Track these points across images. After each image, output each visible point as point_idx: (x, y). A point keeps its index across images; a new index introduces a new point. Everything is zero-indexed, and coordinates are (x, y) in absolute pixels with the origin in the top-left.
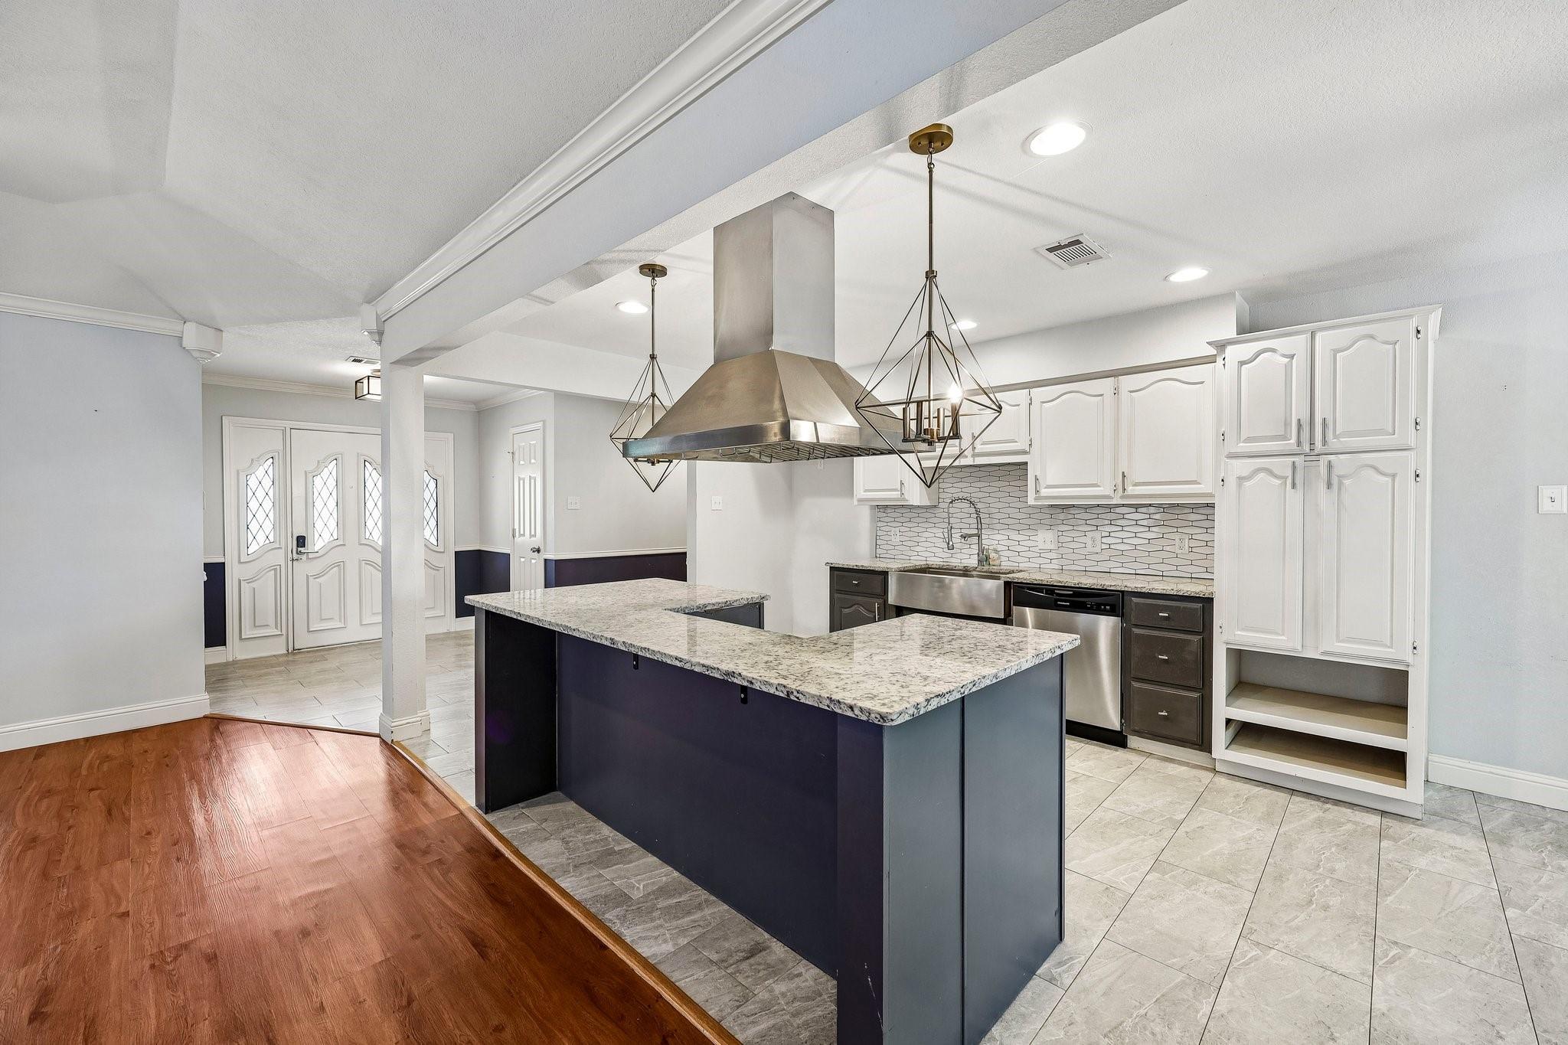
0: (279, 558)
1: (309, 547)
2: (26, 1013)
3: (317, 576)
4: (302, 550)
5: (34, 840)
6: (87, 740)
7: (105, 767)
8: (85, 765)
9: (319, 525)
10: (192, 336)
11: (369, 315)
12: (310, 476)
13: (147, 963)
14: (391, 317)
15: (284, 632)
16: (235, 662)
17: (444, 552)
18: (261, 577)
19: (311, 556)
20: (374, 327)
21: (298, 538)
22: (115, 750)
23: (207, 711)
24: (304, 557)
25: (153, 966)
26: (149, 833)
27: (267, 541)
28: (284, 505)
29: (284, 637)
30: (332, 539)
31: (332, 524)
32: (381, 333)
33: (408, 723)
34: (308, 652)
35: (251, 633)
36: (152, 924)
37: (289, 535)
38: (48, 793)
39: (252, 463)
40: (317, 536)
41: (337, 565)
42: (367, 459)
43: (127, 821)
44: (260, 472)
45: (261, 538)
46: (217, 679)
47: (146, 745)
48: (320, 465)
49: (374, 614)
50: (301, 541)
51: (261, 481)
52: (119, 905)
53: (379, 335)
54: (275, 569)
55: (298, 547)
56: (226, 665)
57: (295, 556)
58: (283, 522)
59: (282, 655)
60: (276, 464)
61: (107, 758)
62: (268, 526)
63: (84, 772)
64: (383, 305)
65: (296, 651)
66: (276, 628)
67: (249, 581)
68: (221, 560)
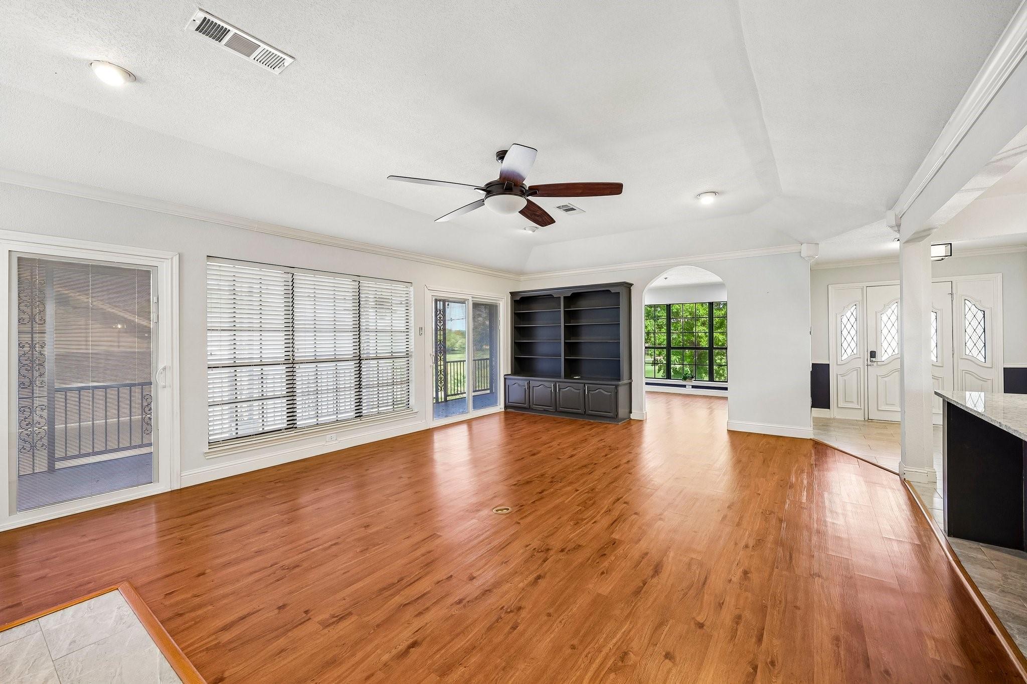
0: (860, 364)
1: (879, 358)
2: (727, 505)
3: (884, 377)
4: (874, 359)
5: (740, 461)
6: (764, 435)
7: (767, 446)
8: (761, 443)
9: (885, 345)
10: (805, 250)
11: (891, 218)
12: (879, 315)
13: (761, 511)
14: (903, 215)
15: (862, 407)
16: (834, 419)
17: (991, 368)
18: (849, 374)
19: (879, 363)
20: (894, 223)
21: (871, 352)
22: (772, 441)
23: (812, 437)
24: (875, 364)
25: (762, 512)
26: (774, 473)
27: (853, 353)
28: (863, 333)
29: (863, 411)
30: (894, 353)
31: (894, 344)
32: (899, 226)
33: (916, 472)
34: (877, 422)
35: (843, 404)
36: (766, 501)
37: (866, 350)
38: (748, 448)
39: (844, 308)
40: (883, 351)
43: (769, 467)
44: (849, 314)
45: (849, 351)
46: (822, 425)
47: (784, 443)
48: (886, 306)
50: (873, 354)
51: (849, 318)
52: (758, 490)
53: (898, 227)
54: (857, 370)
55: (871, 357)
56: (830, 419)
57: (869, 363)
58: (862, 342)
59: (861, 421)
60: (858, 309)
61: (769, 443)
62: (853, 345)
63: (760, 445)
64: (898, 209)
65: (869, 420)
66: (858, 404)
67: (842, 375)
68: (827, 362)
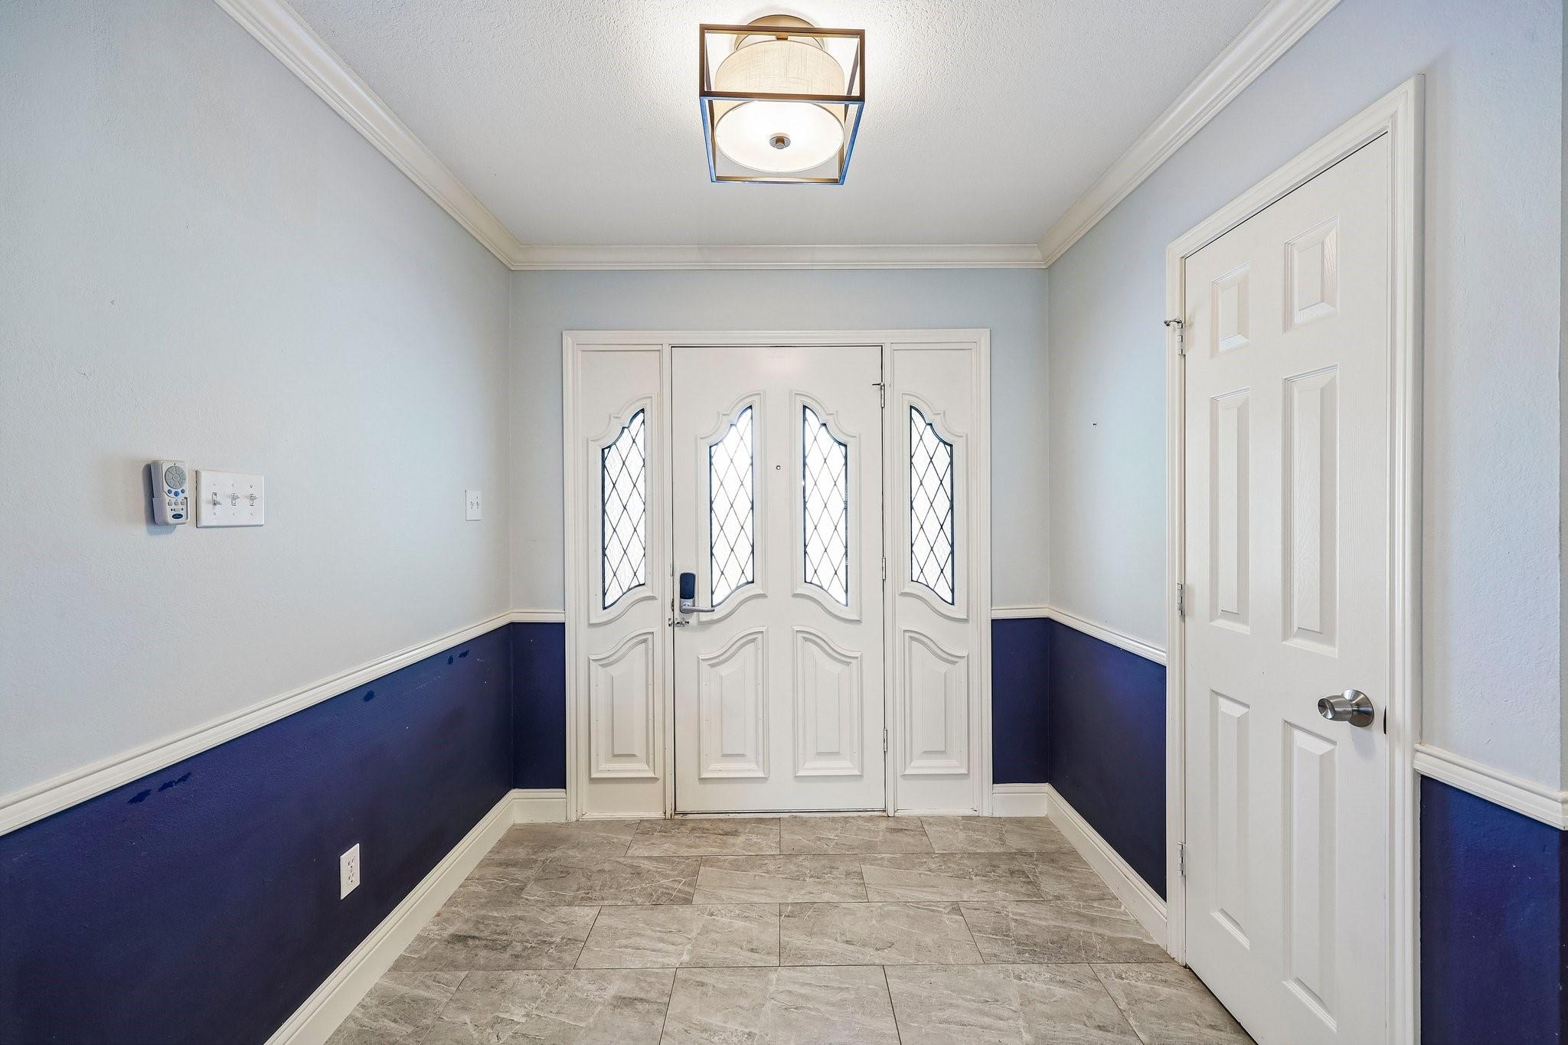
0: (652, 619)
1: (702, 599)
3: (717, 663)
4: (688, 603)
9: (720, 552)
12: (704, 447)
15: (660, 774)
17: (966, 621)
18: (624, 656)
19: (703, 616)
21: (684, 579)
24: (693, 619)
27: (635, 582)
28: (664, 512)
29: (660, 783)
30: (743, 581)
34: (699, 821)
35: (609, 766)
37: (669, 571)
39: (610, 424)
40: (715, 575)
41: (750, 639)
42: (808, 402)
44: (623, 443)
45: (625, 574)
48: (722, 422)
49: (819, 754)
50: (687, 586)
54: (646, 641)
55: (682, 597)
57: (678, 617)
58: (659, 545)
59: (657, 822)
60: (648, 424)
62: (636, 552)
65: (680, 817)
66: (647, 765)
67: (606, 663)
68: (559, 618)
